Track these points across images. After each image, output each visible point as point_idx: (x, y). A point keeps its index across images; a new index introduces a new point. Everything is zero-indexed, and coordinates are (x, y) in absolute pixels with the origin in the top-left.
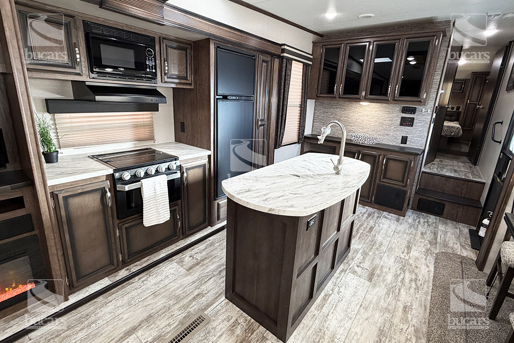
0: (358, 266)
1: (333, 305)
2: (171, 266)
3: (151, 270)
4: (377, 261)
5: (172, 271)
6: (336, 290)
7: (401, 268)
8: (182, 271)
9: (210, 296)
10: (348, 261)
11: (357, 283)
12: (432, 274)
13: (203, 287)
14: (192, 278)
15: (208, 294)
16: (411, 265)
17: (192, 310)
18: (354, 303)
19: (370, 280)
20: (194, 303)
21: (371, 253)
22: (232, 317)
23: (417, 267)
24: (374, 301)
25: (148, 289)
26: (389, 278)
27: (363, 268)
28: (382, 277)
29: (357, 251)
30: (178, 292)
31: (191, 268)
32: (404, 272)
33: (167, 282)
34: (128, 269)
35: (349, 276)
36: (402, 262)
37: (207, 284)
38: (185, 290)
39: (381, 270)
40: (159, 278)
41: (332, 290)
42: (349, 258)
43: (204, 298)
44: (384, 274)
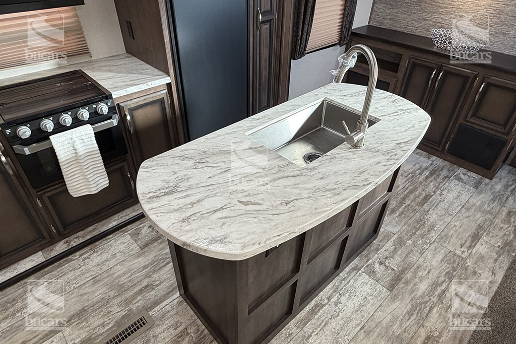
0: (381, 263)
1: (323, 322)
2: (122, 240)
3: (97, 243)
4: (413, 258)
5: (122, 247)
6: (334, 299)
7: (447, 273)
8: (135, 247)
9: (161, 289)
10: (369, 254)
11: (369, 291)
12: (495, 288)
13: (155, 276)
14: (146, 259)
15: (160, 287)
16: (466, 269)
17: (134, 307)
18: (353, 324)
19: (391, 287)
20: (139, 298)
21: (410, 242)
22: (181, 323)
23: (475, 273)
24: (384, 323)
25: (88, 271)
26: (423, 287)
27: (387, 267)
28: (412, 285)
29: (388, 237)
30: (123, 280)
31: (147, 245)
32: (450, 279)
33: (112, 263)
34: (67, 242)
35: (361, 278)
36: (454, 261)
37: (162, 272)
38: (132, 277)
39: (416, 272)
40: (105, 256)
41: (329, 299)
42: (372, 248)
43: (153, 293)
44: (417, 280)
